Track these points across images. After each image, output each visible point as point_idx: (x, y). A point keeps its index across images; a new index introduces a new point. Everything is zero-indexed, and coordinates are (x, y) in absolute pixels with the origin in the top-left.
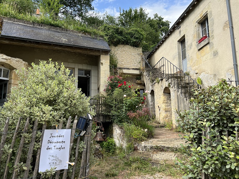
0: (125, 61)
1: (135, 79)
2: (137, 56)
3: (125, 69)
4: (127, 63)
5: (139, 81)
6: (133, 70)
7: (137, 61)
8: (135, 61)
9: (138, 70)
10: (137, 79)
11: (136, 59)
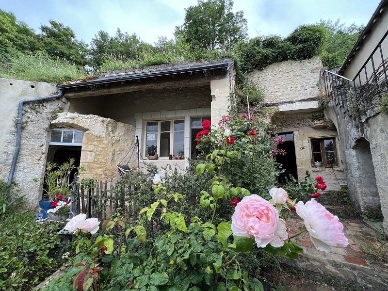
0: (283, 90)
1: (310, 120)
2: (310, 74)
3: (282, 103)
4: (287, 92)
5: (319, 123)
6: (303, 103)
7: (310, 83)
8: (305, 84)
9: (315, 100)
10: (314, 118)
11: (307, 81)
